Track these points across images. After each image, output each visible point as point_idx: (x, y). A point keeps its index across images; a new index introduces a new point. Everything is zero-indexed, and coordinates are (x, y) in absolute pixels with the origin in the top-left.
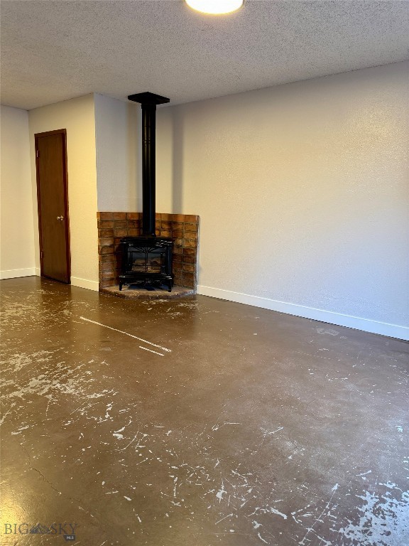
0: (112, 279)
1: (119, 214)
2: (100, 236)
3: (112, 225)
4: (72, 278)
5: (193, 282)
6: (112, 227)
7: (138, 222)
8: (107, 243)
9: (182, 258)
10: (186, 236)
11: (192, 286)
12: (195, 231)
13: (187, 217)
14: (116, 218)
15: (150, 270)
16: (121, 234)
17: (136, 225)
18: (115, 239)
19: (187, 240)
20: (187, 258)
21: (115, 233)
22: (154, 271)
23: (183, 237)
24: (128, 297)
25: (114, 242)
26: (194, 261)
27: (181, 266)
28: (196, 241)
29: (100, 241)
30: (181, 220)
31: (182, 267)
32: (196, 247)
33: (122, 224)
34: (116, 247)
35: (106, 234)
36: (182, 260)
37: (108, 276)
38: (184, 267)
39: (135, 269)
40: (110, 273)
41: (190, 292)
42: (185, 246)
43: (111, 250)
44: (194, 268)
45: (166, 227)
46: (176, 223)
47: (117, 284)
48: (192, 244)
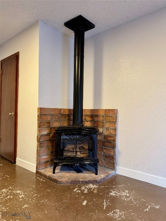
0: (47, 162)
1: (55, 109)
2: (39, 126)
3: (49, 118)
4: (18, 159)
5: (114, 164)
6: (49, 119)
7: (69, 116)
8: (45, 132)
9: (103, 143)
10: (107, 125)
11: (113, 168)
12: (114, 122)
13: (107, 111)
14: (52, 113)
15: (79, 155)
16: (56, 125)
17: (67, 118)
18: (51, 128)
19: (107, 129)
20: (107, 143)
21: (51, 124)
22: (82, 156)
23: (103, 127)
24: (60, 182)
25: (50, 131)
26: (114, 147)
27: (102, 149)
28: (115, 130)
29: (39, 131)
30: (101, 113)
31: (102, 151)
32: (115, 135)
33: (57, 117)
34: (52, 135)
35: (44, 125)
36: (103, 145)
37: (44, 159)
38: (105, 151)
39: (67, 154)
40: (46, 157)
41: (112, 173)
42: (106, 133)
43: (47, 138)
44: (114, 152)
45: (88, 119)
46: (97, 116)
47: (51, 165)
48: (112, 132)
